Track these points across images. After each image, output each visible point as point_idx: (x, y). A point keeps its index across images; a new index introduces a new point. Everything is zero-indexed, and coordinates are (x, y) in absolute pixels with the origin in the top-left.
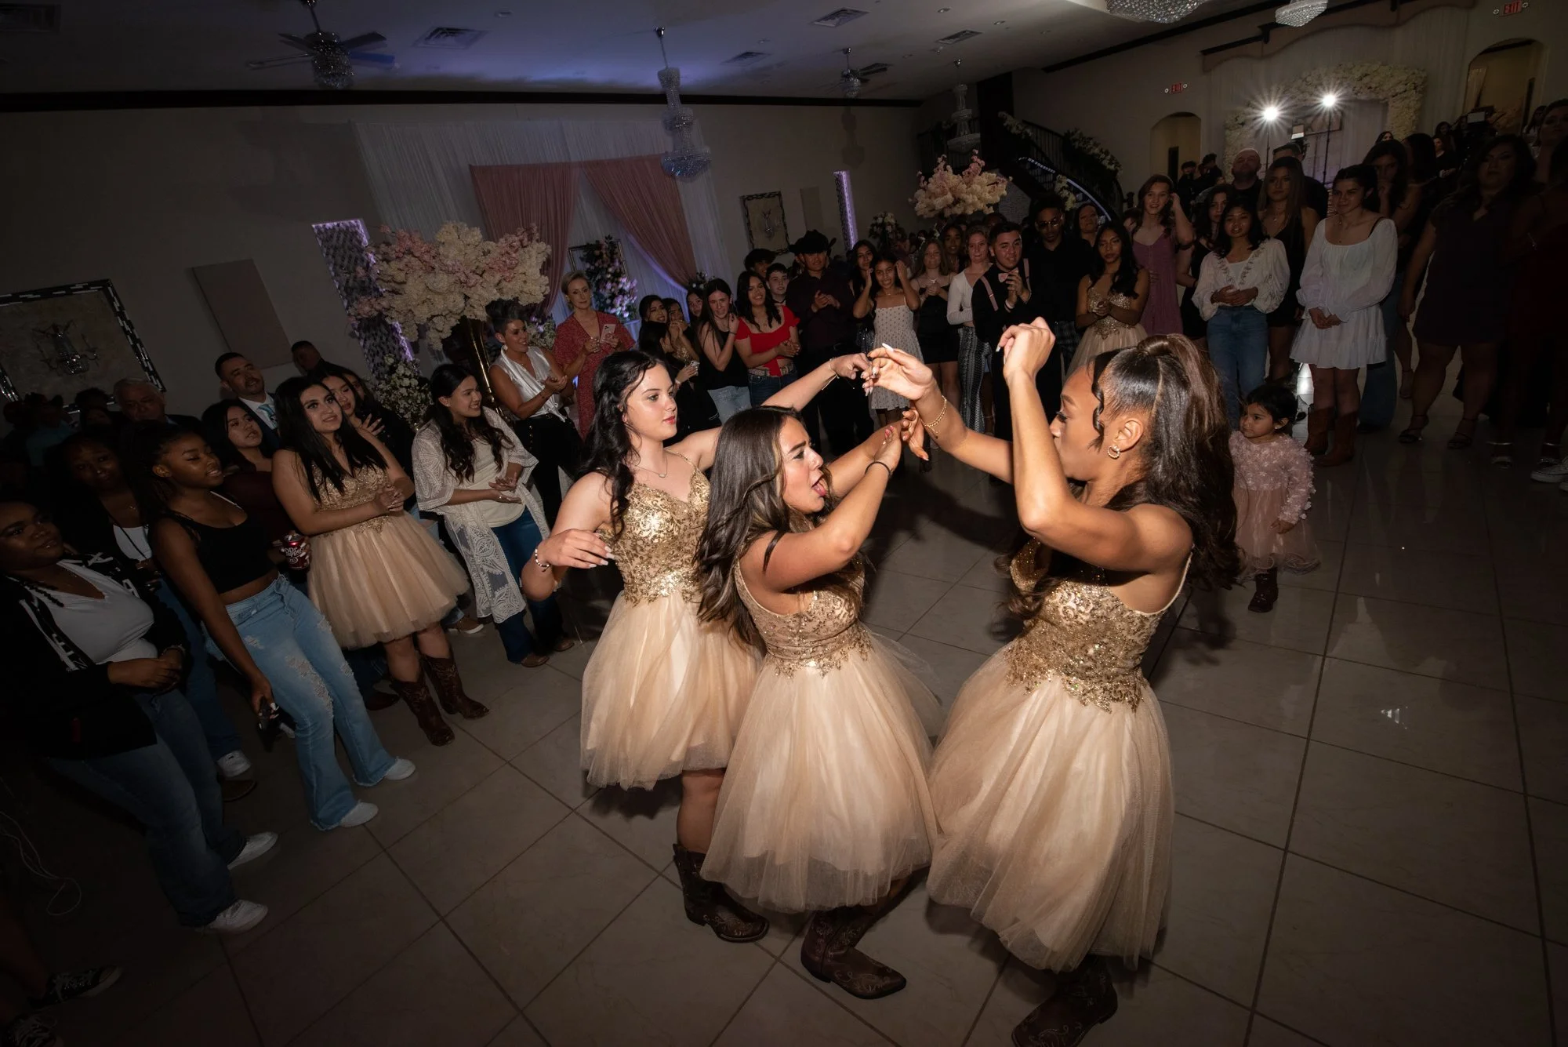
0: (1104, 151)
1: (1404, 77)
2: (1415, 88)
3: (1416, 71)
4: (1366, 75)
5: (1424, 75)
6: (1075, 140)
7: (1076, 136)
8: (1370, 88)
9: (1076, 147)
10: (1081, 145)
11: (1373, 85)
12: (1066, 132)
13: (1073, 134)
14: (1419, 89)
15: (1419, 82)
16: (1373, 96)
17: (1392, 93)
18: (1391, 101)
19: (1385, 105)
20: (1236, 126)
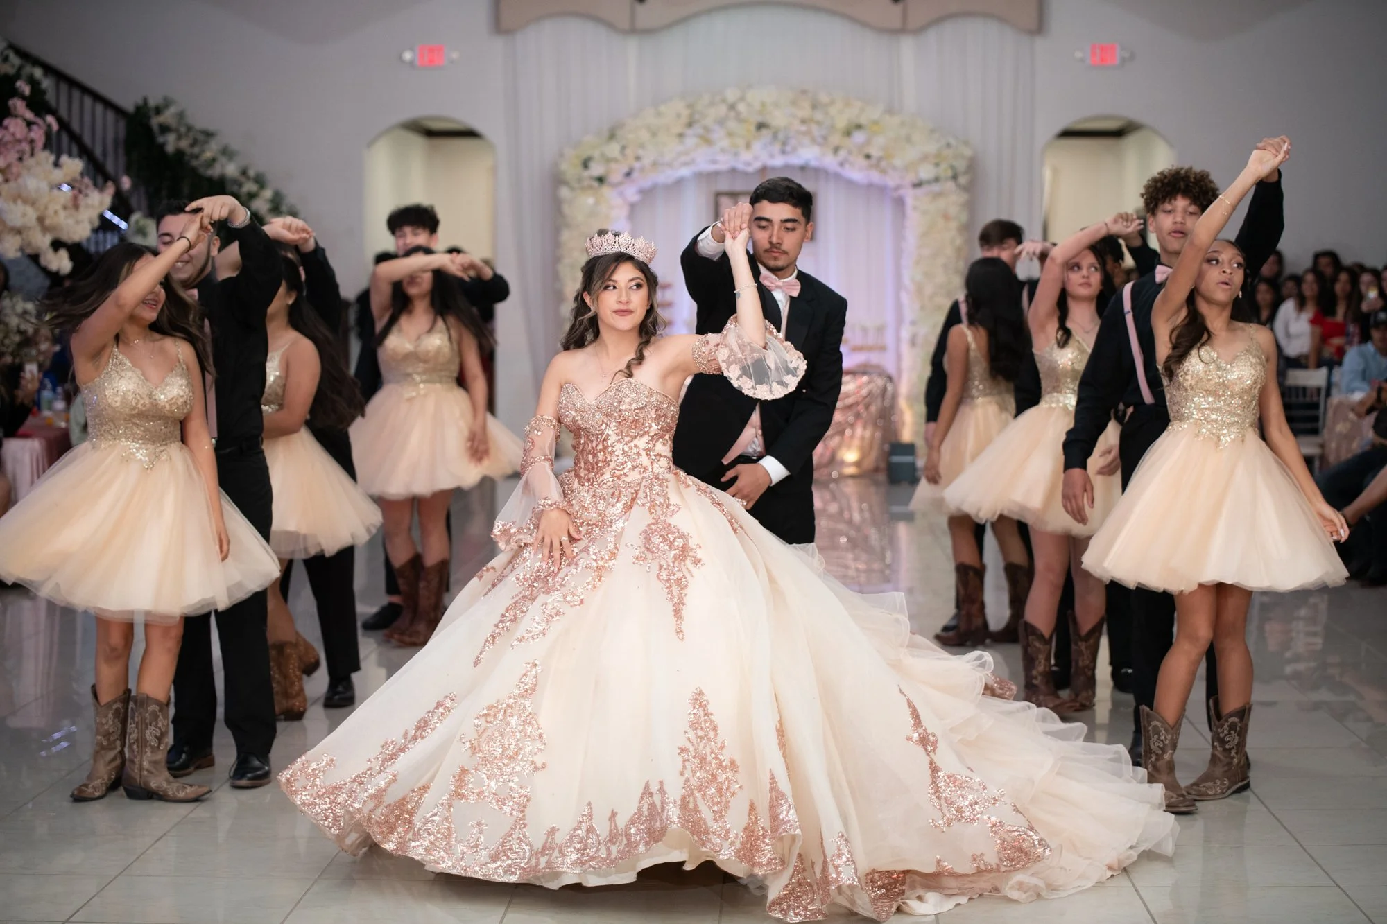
0: (252, 173)
1: (931, 148)
2: (955, 177)
3: (952, 141)
4: (859, 127)
5: (968, 152)
6: (165, 129)
7: (168, 117)
8: (868, 157)
9: (170, 148)
10: (184, 144)
11: (875, 152)
12: (140, 102)
13: (158, 111)
14: (963, 180)
15: (961, 165)
16: (875, 177)
17: (911, 178)
18: (910, 196)
19: (900, 203)
20: (586, 183)
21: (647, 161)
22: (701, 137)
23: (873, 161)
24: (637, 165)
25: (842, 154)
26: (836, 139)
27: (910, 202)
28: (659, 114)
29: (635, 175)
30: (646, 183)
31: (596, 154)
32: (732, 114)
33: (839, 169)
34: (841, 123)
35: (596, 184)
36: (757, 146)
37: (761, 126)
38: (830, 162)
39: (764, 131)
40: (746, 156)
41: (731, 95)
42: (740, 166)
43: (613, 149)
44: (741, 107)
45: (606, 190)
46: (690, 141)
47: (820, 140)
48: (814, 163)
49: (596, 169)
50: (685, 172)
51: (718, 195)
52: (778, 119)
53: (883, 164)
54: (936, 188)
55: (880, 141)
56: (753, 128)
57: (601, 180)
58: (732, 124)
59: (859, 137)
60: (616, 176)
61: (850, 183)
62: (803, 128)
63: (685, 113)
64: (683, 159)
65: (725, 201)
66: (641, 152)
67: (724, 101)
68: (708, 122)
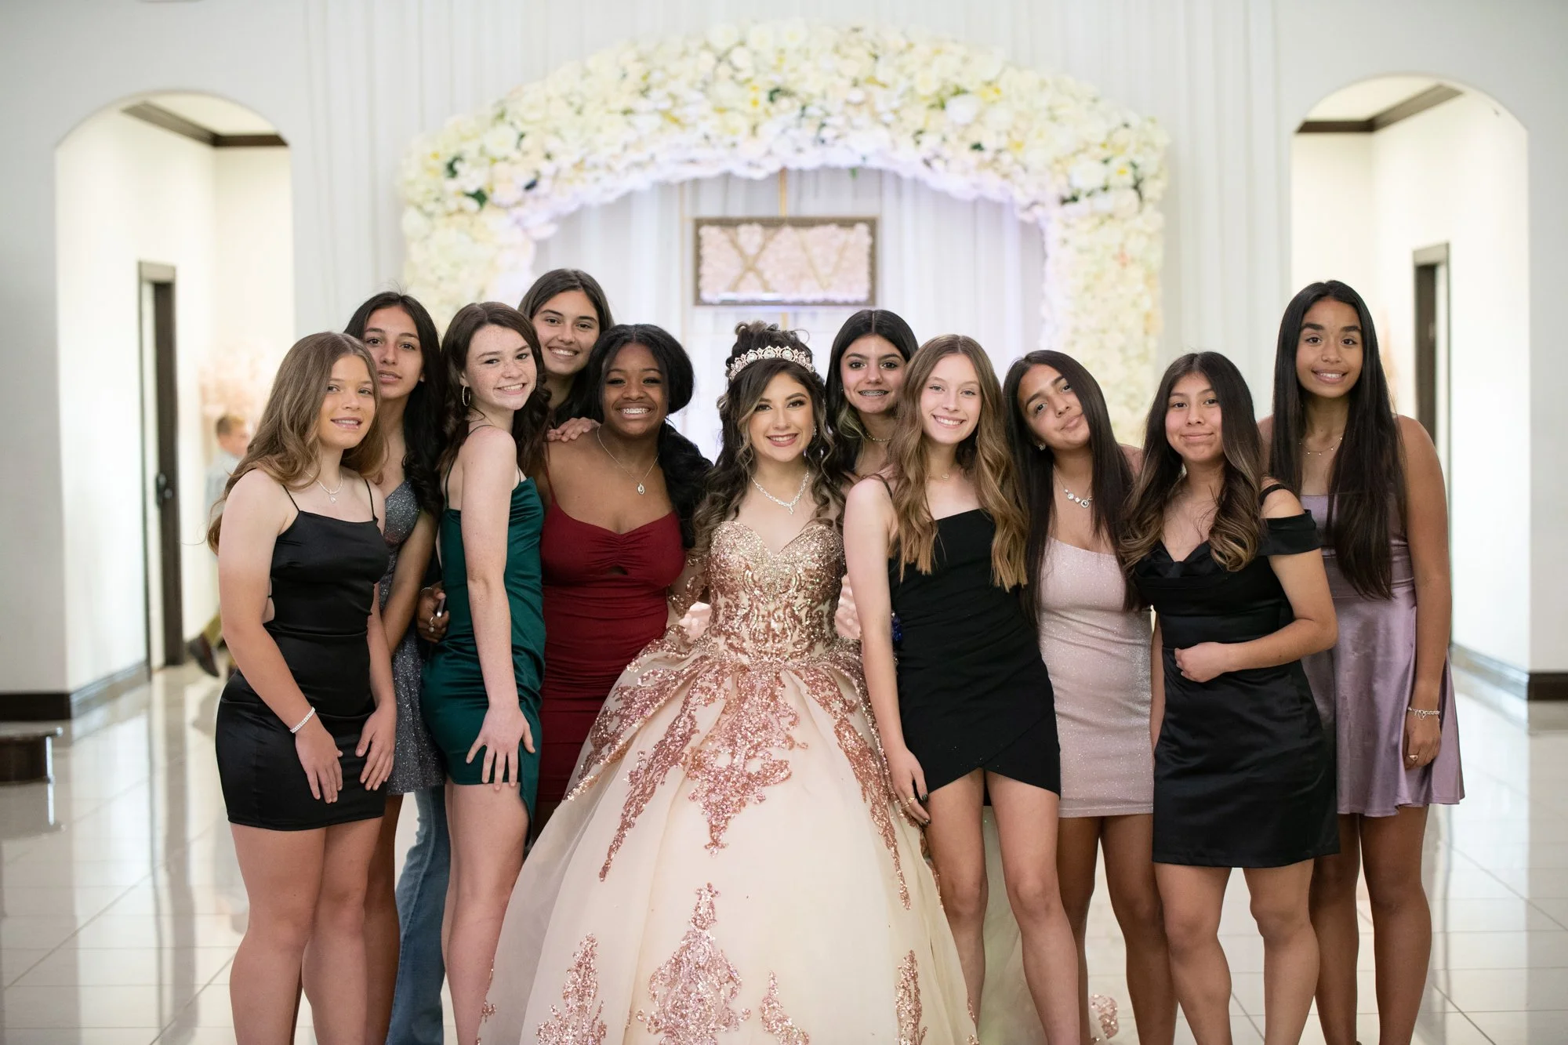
1: (1096, 130)
2: (1138, 183)
3: (1134, 120)
4: (959, 92)
5: (1163, 137)
8: (977, 147)
11: (990, 142)
14: (1153, 187)
15: (1150, 162)
16: (992, 186)
17: (1057, 187)
18: (1054, 219)
19: (1032, 234)
20: (452, 205)
21: (565, 161)
22: (665, 114)
23: (987, 155)
24: (547, 168)
25: (930, 141)
26: (917, 116)
27: (1054, 232)
28: (586, 74)
29: (544, 186)
30: (566, 203)
31: (470, 150)
32: (724, 70)
33: (923, 172)
34: (928, 85)
35: (473, 205)
36: (770, 129)
37: (775, 94)
38: (906, 159)
39: (783, 102)
40: (751, 149)
41: (721, 38)
42: (741, 171)
43: (500, 140)
44: (739, 57)
45: (489, 217)
46: (647, 122)
47: (889, 118)
48: (874, 163)
49: (471, 178)
50: (639, 181)
51: (699, 223)
52: (810, 81)
53: (1006, 158)
54: (1103, 203)
55: (1001, 116)
56: (764, 97)
57: (480, 197)
58: (725, 91)
59: (960, 110)
60: (506, 191)
61: (943, 199)
62: (857, 95)
63: (635, 70)
64: (634, 156)
65: (709, 233)
66: (553, 144)
67: (707, 46)
68: (679, 87)
